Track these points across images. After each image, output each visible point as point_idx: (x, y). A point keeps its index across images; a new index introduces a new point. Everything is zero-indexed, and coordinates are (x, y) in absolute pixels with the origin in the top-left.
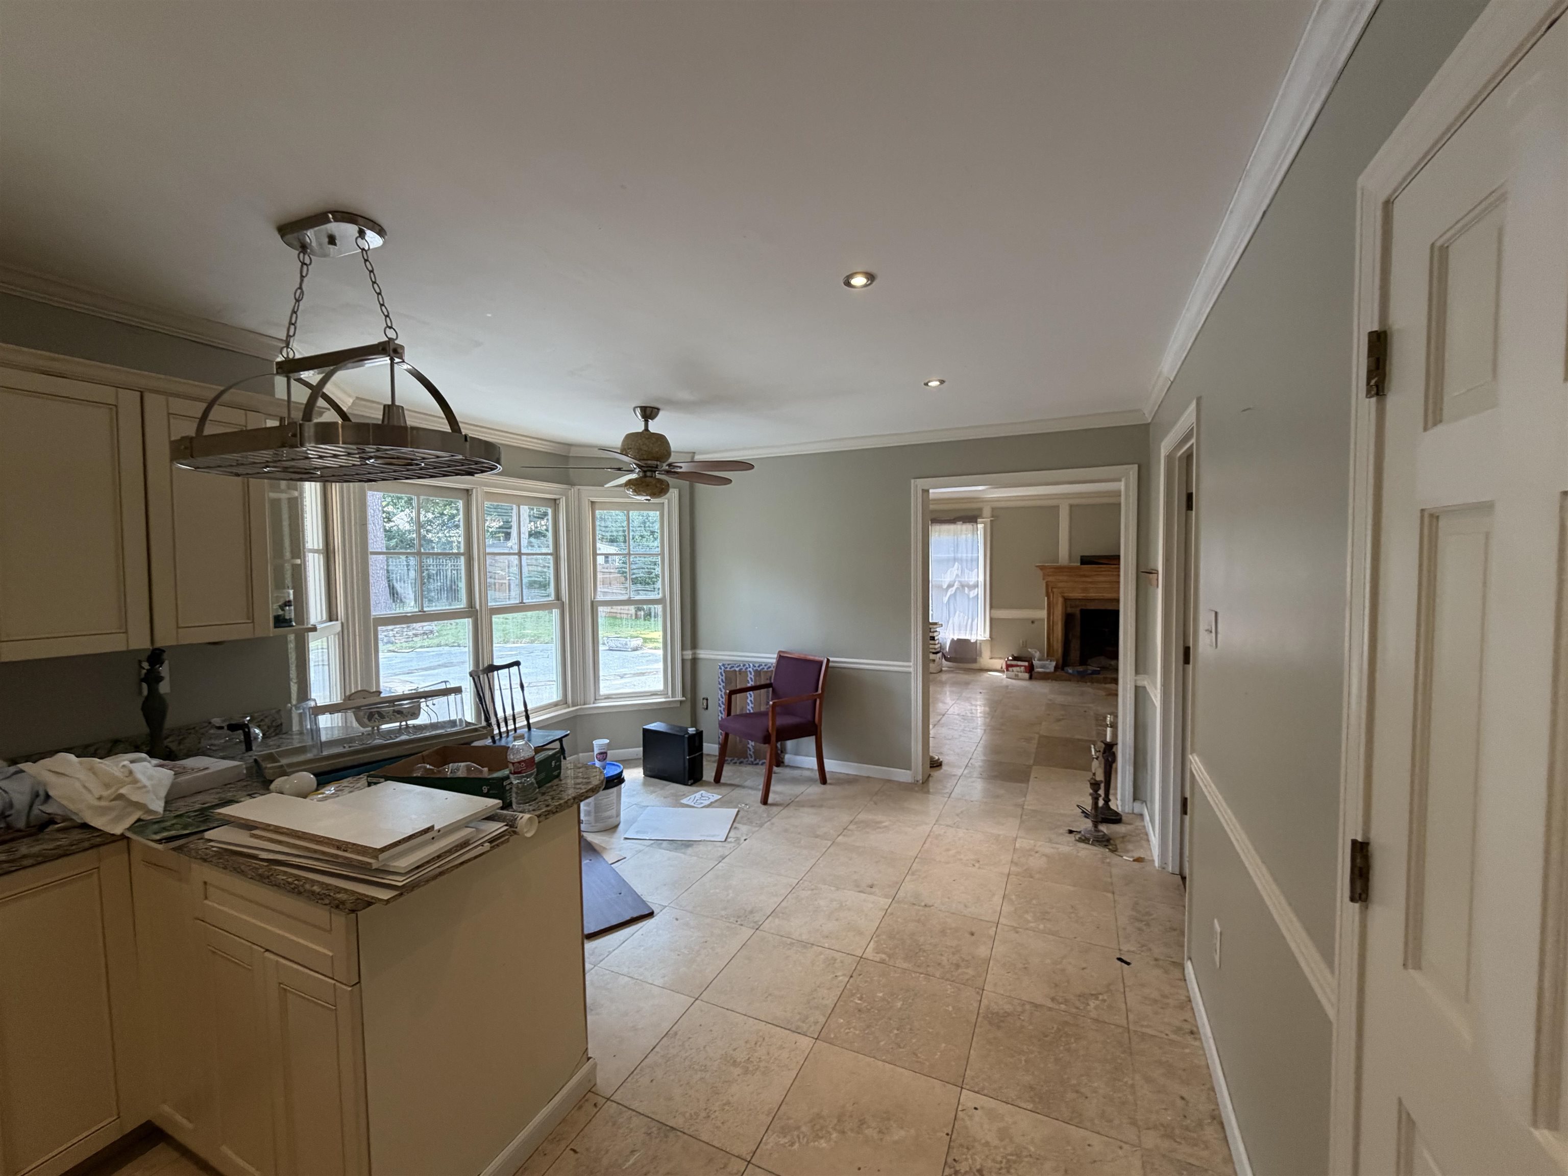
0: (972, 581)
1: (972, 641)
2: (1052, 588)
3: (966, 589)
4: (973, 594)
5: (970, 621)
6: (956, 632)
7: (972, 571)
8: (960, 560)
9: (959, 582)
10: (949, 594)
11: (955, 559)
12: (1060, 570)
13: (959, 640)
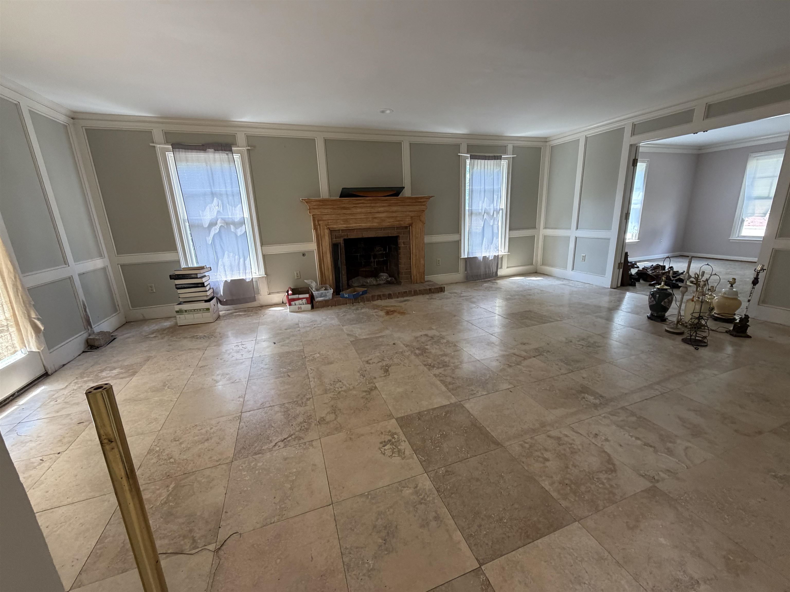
0: (237, 217)
1: (247, 280)
2: (318, 221)
3: (232, 227)
4: (240, 231)
5: (242, 260)
6: (227, 273)
7: (235, 207)
8: (219, 195)
9: (222, 219)
10: (212, 234)
11: (213, 194)
12: (323, 203)
13: (234, 282)
